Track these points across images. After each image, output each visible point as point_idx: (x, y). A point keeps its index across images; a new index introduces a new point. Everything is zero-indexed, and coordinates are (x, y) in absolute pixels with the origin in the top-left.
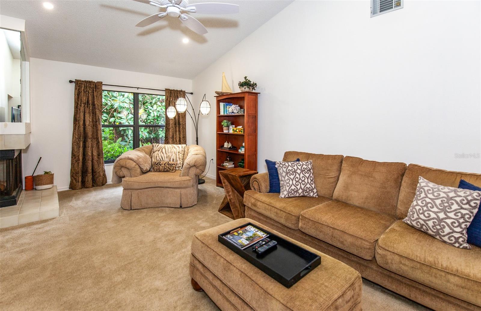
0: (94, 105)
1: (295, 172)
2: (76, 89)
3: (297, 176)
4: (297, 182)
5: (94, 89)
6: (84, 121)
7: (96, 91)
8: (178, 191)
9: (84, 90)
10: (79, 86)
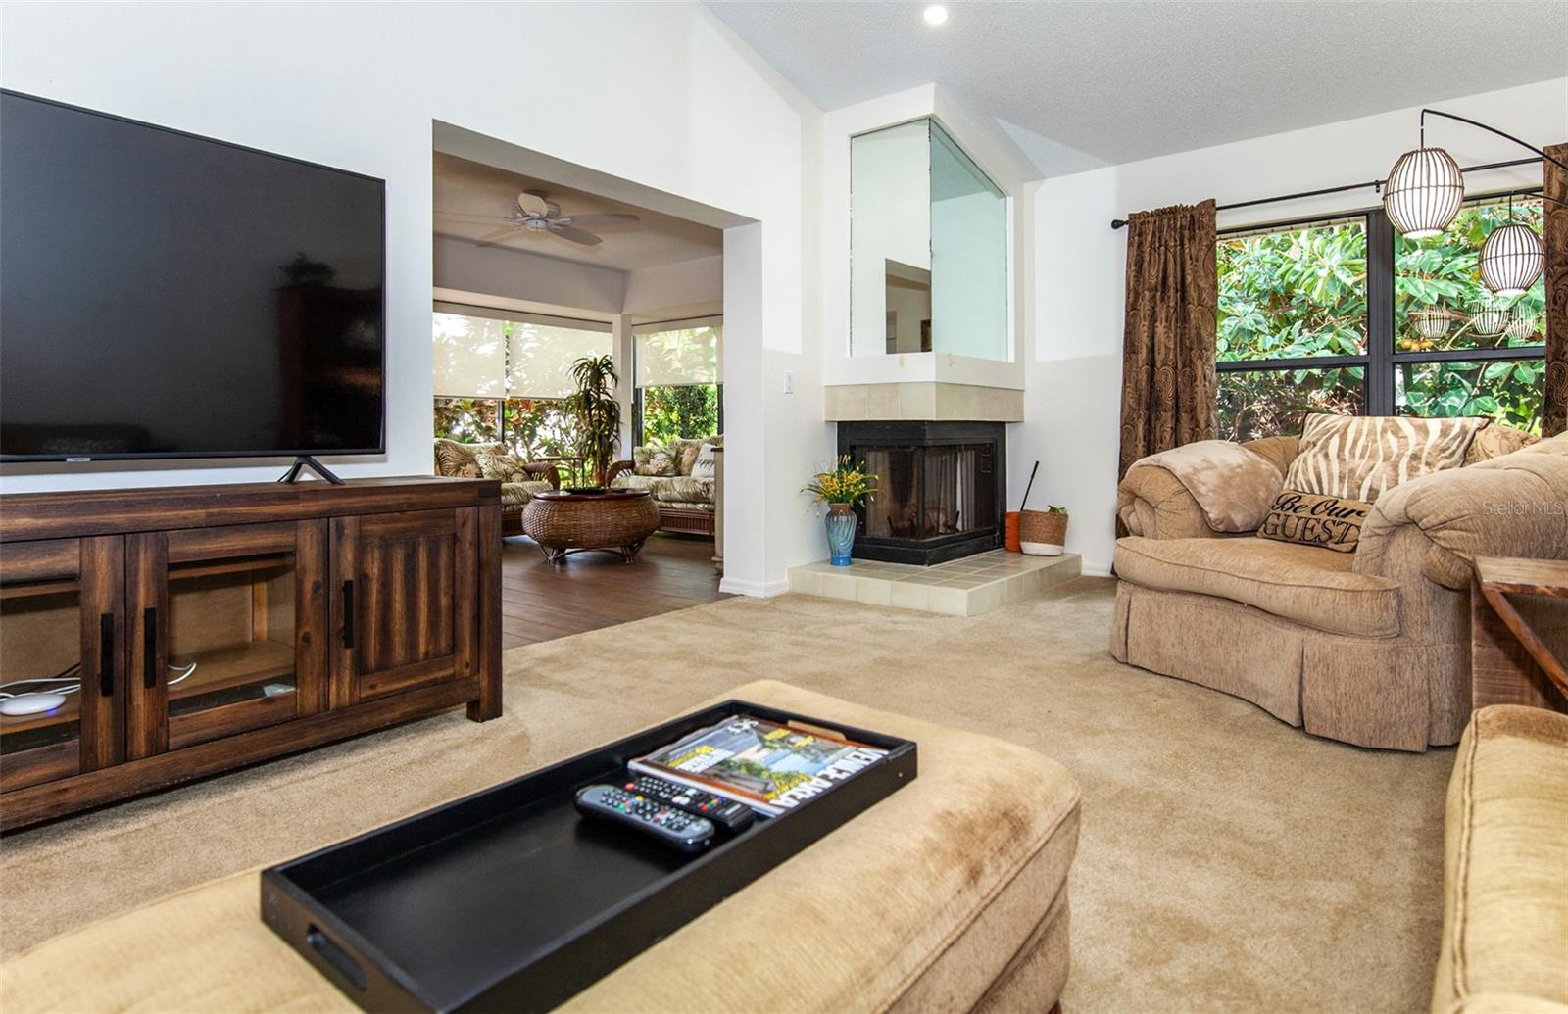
0: (1183, 288)
2: (1130, 244)
5: (1186, 233)
6: (1152, 350)
7: (1192, 238)
8: (1293, 636)
9: (1152, 243)
10: (1140, 235)
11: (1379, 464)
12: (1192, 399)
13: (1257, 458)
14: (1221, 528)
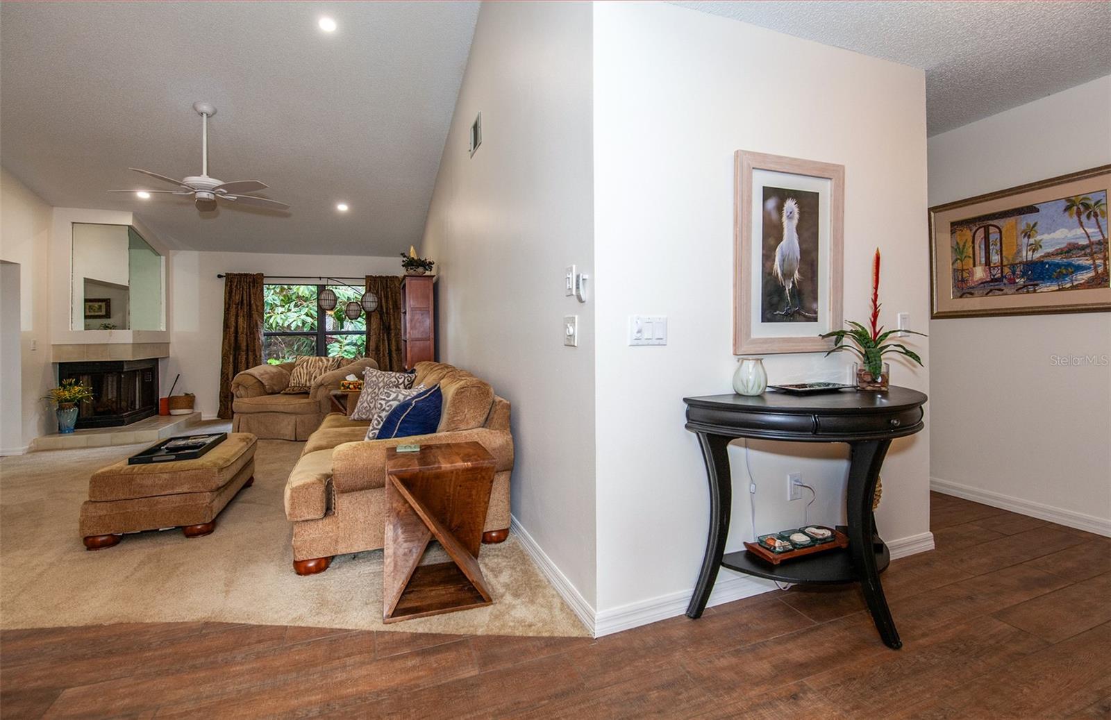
0: (250, 305)
1: (377, 385)
2: (226, 285)
3: (376, 390)
4: (372, 398)
5: (251, 284)
6: (236, 328)
7: (254, 286)
8: (294, 417)
9: (236, 286)
10: (231, 282)
11: (317, 369)
12: (254, 346)
13: (282, 369)
14: (270, 391)
